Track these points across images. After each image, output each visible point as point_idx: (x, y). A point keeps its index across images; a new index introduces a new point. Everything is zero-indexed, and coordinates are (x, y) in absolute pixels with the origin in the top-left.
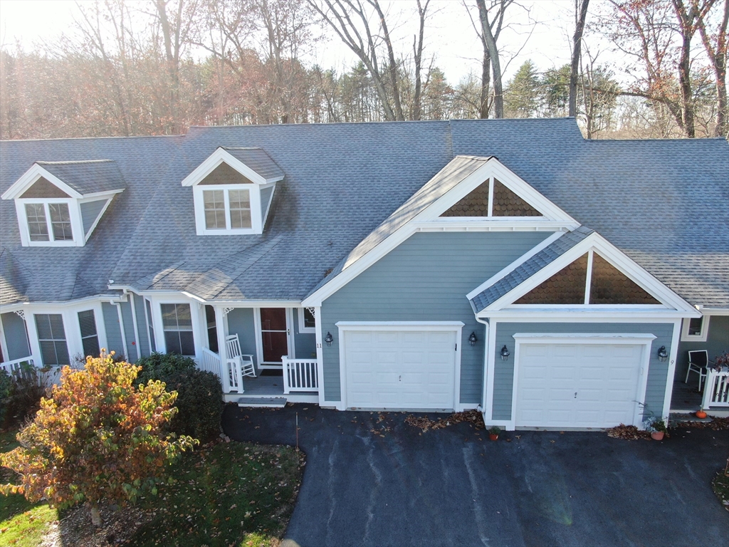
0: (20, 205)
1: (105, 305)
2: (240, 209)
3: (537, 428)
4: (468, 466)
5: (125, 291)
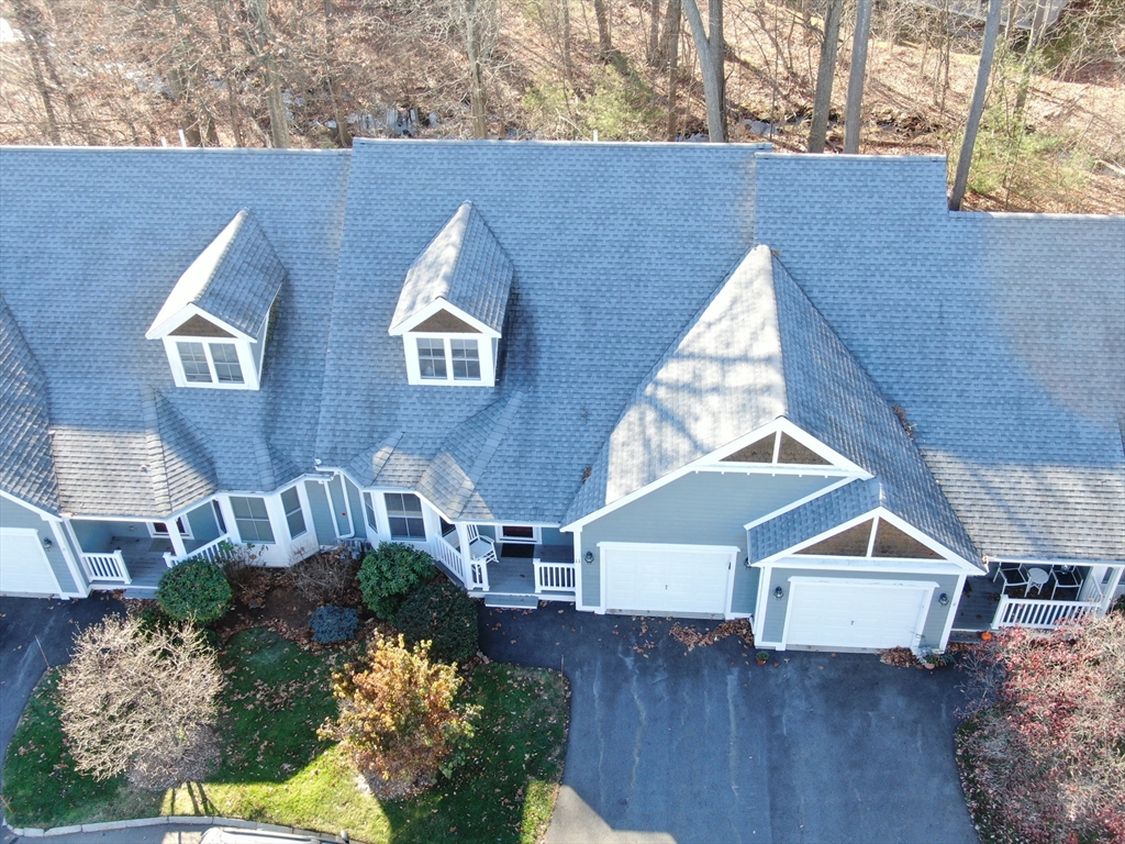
0: (171, 347)
1: (310, 486)
2: (466, 359)
3: (809, 647)
4: (730, 701)
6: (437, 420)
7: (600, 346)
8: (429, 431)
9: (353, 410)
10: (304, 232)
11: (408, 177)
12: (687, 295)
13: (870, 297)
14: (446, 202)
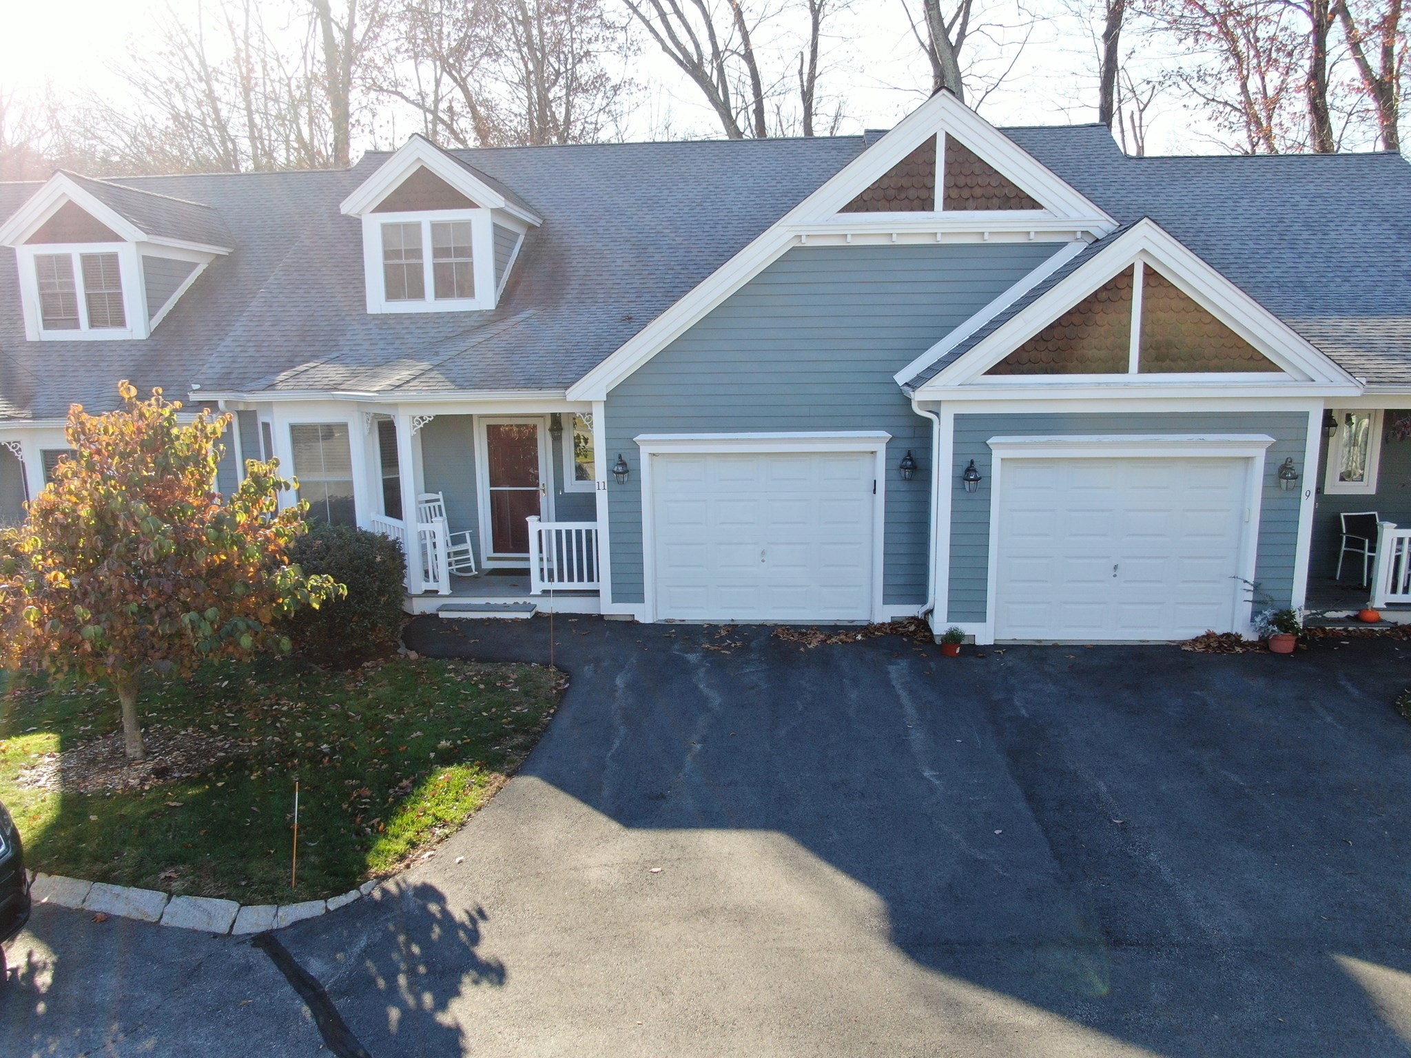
0: (26, 261)
2: (453, 260)
3: (1038, 640)
4: (898, 687)
5: (221, 405)
9: (273, 338)
10: (278, 220)
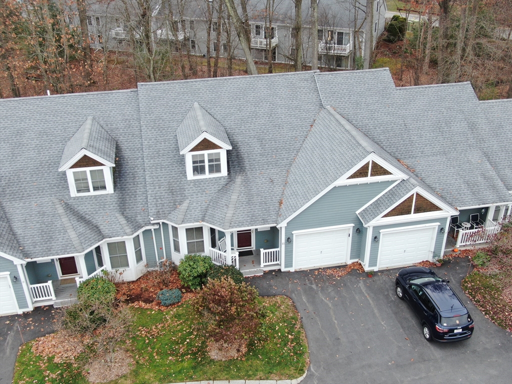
0: (70, 174)
1: (145, 235)
2: (215, 163)
3: (387, 268)
4: (365, 293)
6: (204, 193)
7: (270, 153)
8: (202, 198)
9: (163, 194)
10: (121, 124)
11: (166, 96)
12: (301, 130)
13: (376, 121)
14: (186, 105)
